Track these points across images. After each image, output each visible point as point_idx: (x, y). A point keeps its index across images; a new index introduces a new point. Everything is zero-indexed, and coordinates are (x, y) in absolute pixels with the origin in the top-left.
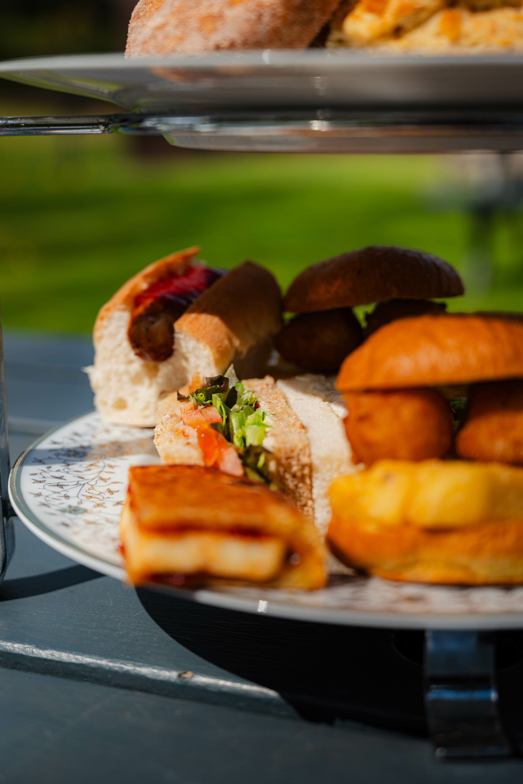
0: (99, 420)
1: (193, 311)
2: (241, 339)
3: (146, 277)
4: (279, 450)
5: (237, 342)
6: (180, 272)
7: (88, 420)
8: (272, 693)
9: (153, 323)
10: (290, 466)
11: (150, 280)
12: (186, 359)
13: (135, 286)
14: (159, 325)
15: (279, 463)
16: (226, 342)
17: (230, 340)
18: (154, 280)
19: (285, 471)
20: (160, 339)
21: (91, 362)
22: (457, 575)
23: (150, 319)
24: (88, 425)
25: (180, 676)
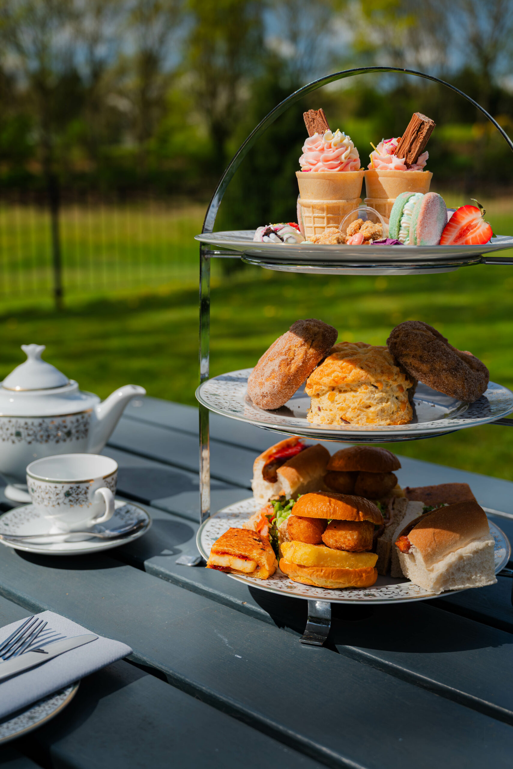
0: (254, 501)
1: (285, 466)
2: (304, 478)
3: (275, 447)
4: (282, 529)
5: (301, 480)
6: (293, 445)
7: (250, 501)
8: (268, 614)
9: (270, 468)
10: (285, 535)
11: (277, 449)
12: (281, 484)
13: (270, 451)
14: (272, 470)
15: (281, 534)
16: (296, 479)
17: (298, 479)
18: (280, 448)
19: (283, 537)
20: (272, 475)
21: (252, 478)
22: (310, 582)
23: (270, 466)
24: (249, 503)
25: (242, 603)
